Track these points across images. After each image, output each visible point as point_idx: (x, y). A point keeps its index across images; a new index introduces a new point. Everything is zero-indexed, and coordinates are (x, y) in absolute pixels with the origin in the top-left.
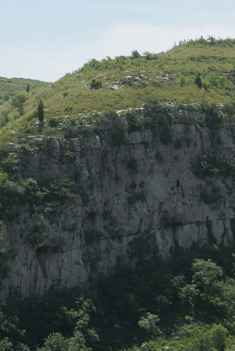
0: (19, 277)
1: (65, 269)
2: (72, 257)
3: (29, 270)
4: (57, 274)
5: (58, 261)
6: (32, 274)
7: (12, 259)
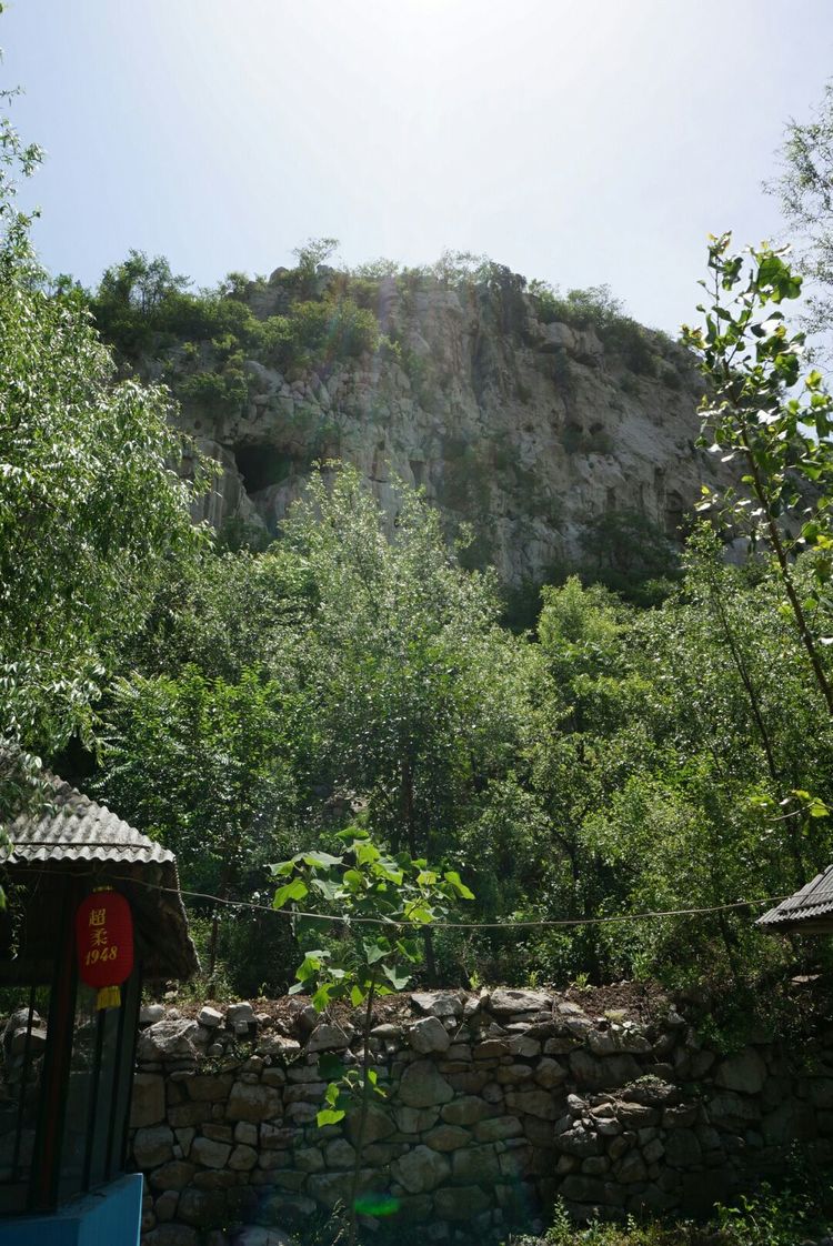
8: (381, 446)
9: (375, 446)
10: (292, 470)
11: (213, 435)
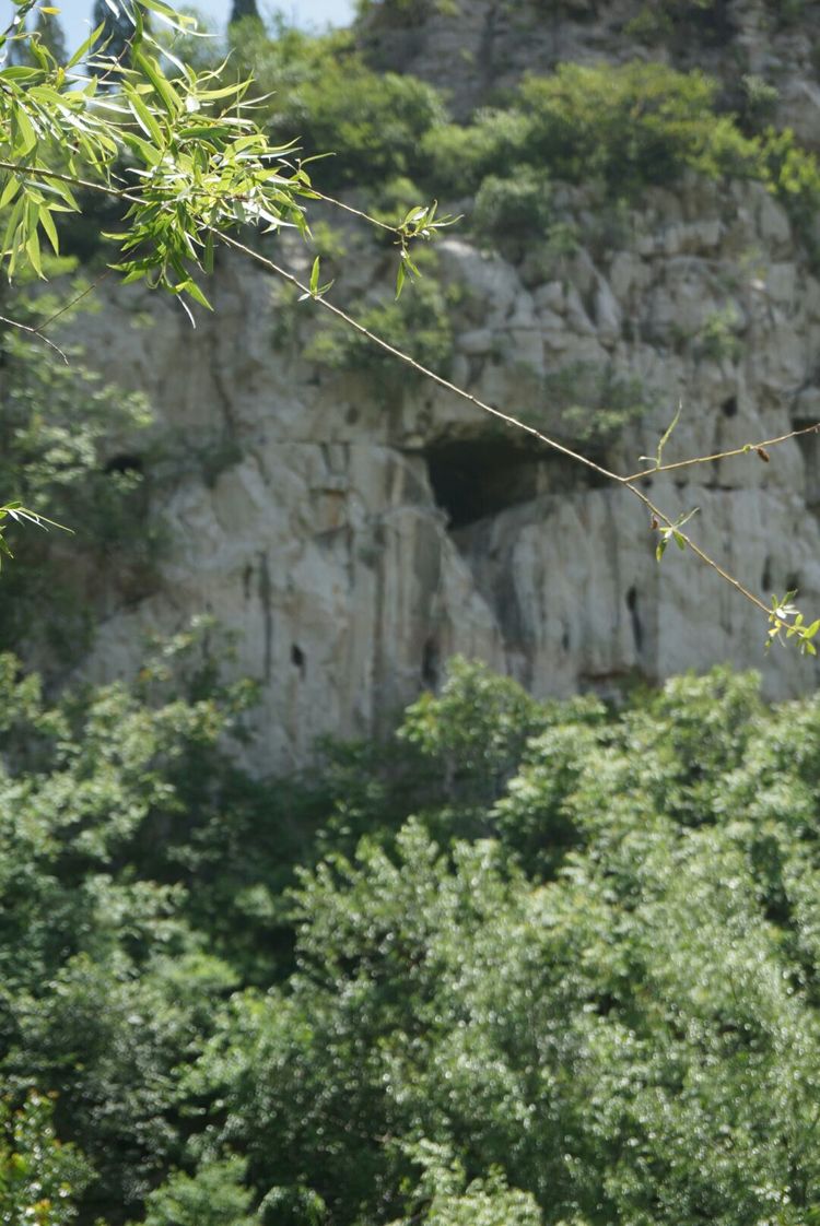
0: (278, 617)
1: (683, 604)
2: (728, 527)
3: (366, 576)
4: (615, 631)
5: (612, 541)
6: (391, 607)
7: (211, 482)
8: (730, 408)
9: (717, 412)
10: (542, 482)
11: (382, 434)
